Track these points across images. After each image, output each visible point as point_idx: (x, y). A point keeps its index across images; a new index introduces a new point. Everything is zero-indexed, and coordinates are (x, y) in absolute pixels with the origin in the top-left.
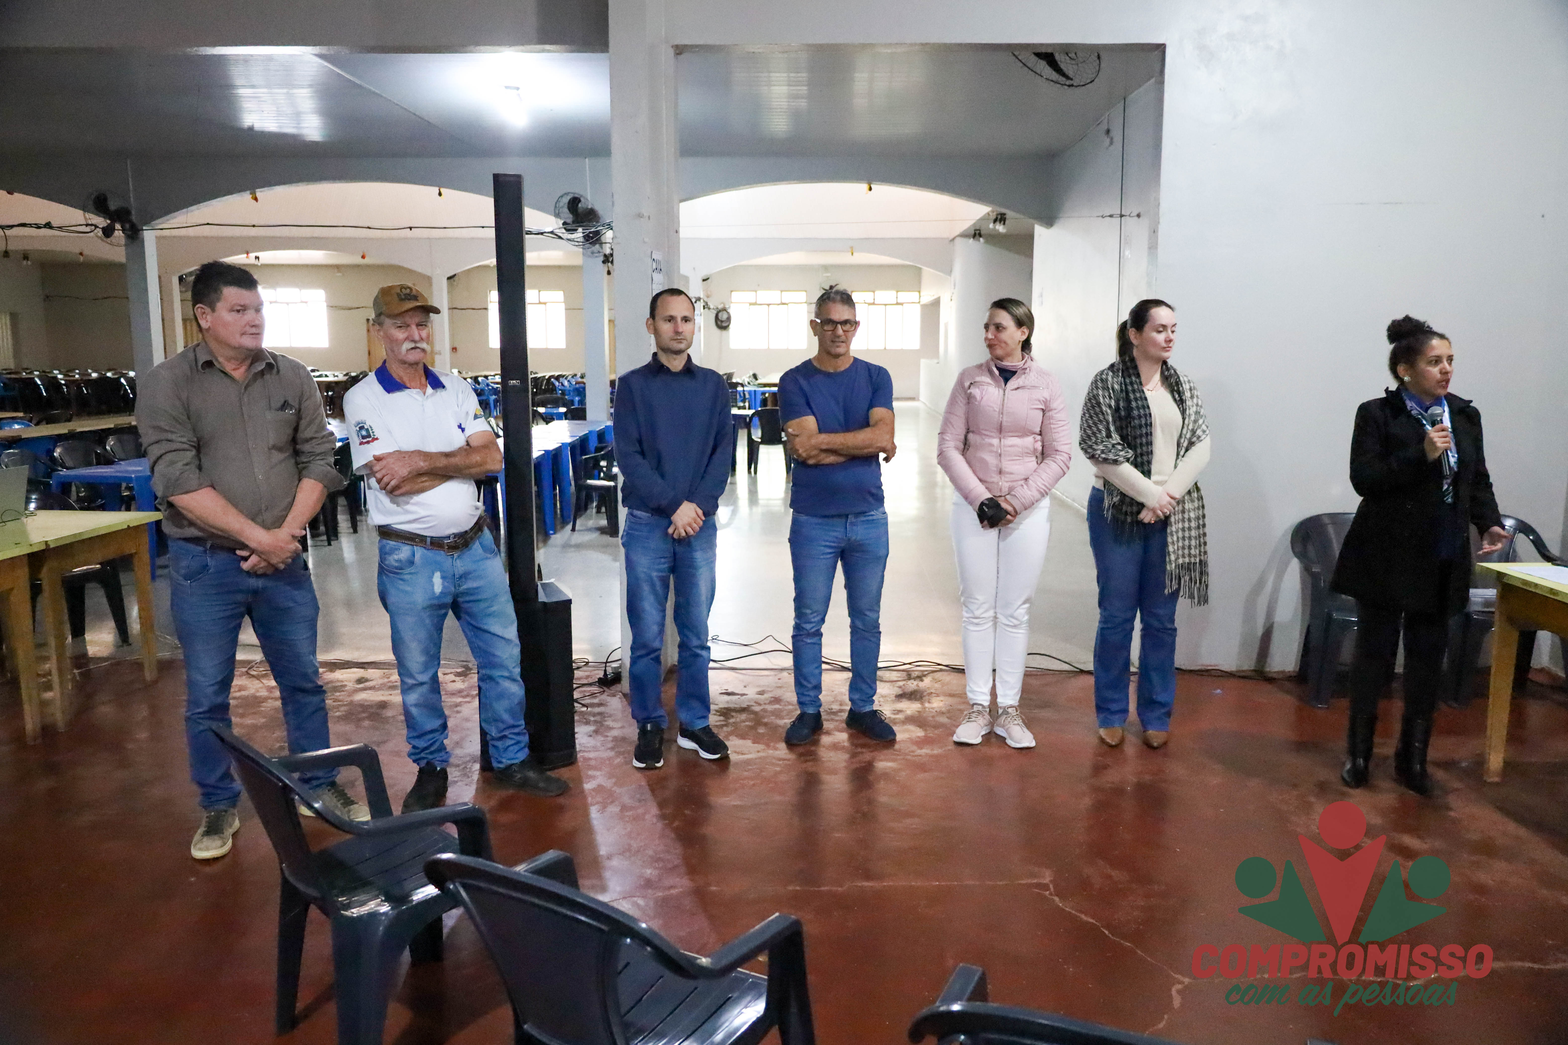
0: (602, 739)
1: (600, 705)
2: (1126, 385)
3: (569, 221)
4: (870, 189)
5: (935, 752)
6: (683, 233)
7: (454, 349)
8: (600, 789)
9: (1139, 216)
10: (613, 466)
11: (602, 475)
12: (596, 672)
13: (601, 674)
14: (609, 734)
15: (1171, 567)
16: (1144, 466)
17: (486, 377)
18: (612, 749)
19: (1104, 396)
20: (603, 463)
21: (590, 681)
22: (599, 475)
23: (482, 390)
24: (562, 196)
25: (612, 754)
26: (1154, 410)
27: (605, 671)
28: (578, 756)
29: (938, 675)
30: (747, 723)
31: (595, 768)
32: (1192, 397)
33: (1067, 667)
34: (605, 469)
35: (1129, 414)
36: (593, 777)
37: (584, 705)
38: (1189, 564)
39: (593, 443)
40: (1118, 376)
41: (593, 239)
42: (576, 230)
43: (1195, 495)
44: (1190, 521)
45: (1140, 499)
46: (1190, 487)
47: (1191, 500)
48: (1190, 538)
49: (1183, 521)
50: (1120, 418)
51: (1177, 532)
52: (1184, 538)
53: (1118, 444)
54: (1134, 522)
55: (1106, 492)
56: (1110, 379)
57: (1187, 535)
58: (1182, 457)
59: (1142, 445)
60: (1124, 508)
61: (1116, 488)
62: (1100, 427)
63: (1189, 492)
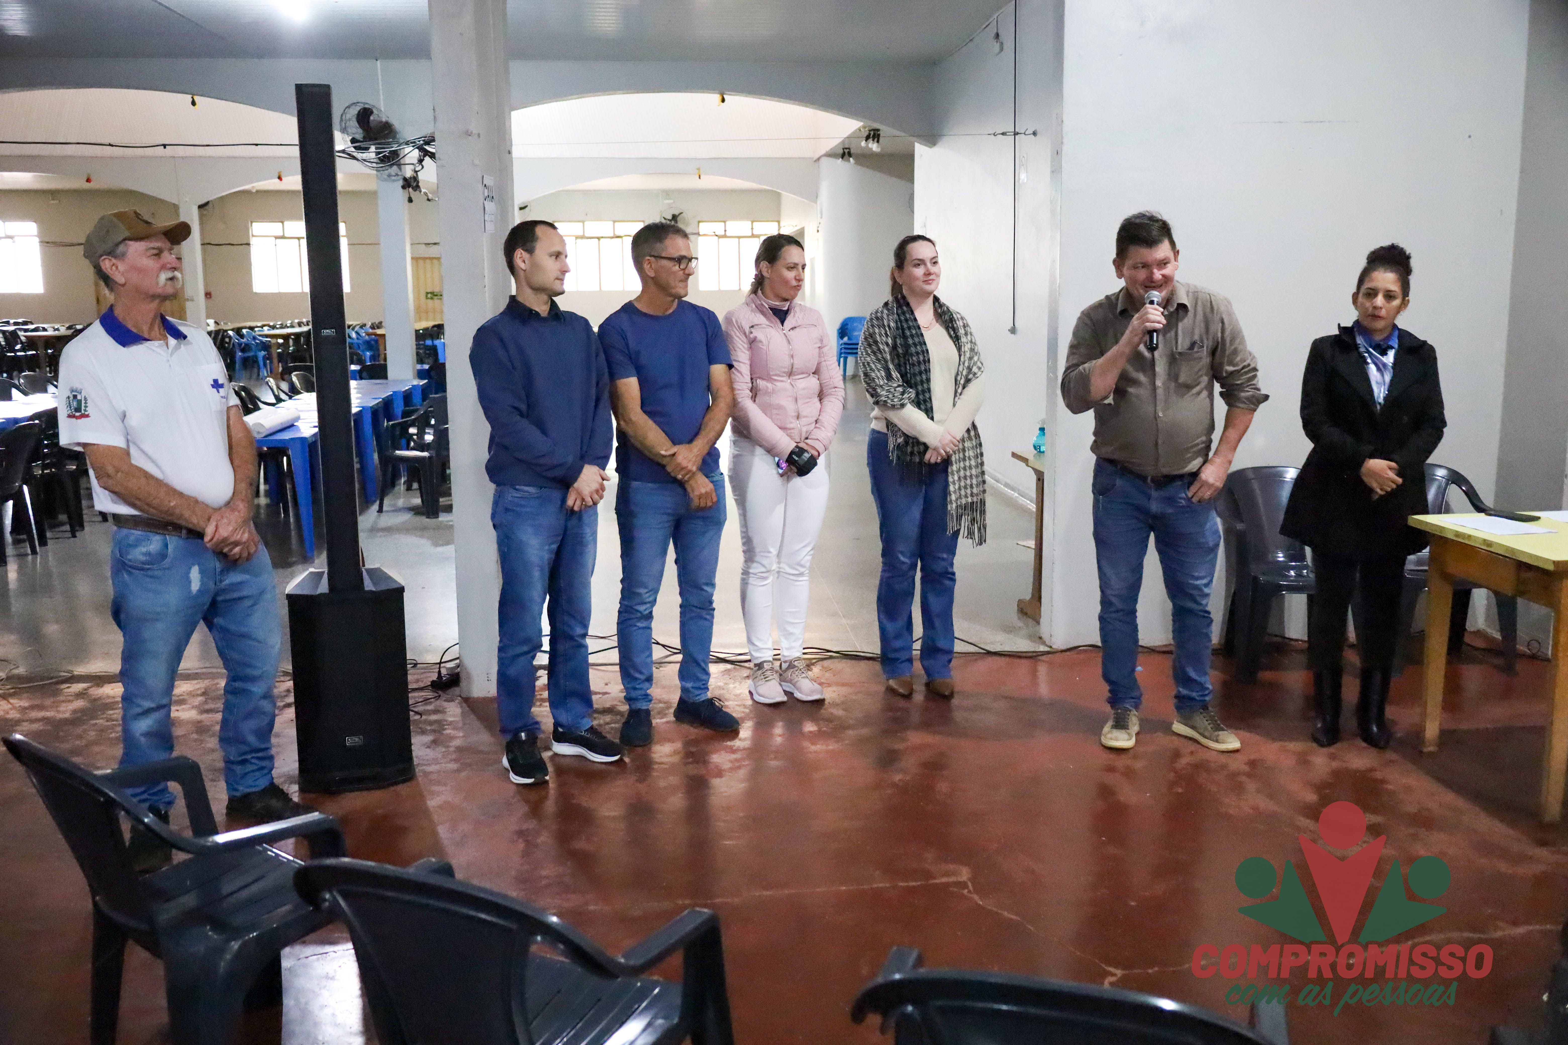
0: (444, 750)
1: (436, 711)
2: (901, 321)
3: (359, 136)
4: (723, 100)
5: (831, 747)
6: (516, 152)
7: (208, 295)
8: (446, 806)
9: (1034, 134)
10: (425, 433)
11: (412, 444)
12: (429, 675)
13: (434, 677)
14: (451, 744)
15: (952, 507)
16: (924, 403)
17: (252, 328)
18: (455, 760)
19: (880, 335)
20: (413, 430)
21: (421, 685)
22: (408, 444)
23: (246, 345)
24: (348, 107)
25: (453, 766)
26: (930, 346)
27: (439, 672)
28: (417, 770)
29: (826, 663)
30: (613, 725)
31: (439, 783)
32: (966, 334)
33: (972, 649)
34: (415, 437)
35: (907, 351)
36: (438, 794)
37: (417, 713)
38: (972, 503)
39: (399, 407)
40: (893, 314)
41: (390, 159)
42: (367, 149)
43: (972, 433)
44: (970, 459)
45: (923, 439)
46: (969, 425)
47: (970, 438)
48: (971, 477)
49: (964, 460)
50: (898, 355)
51: (958, 471)
52: (965, 478)
53: (899, 386)
54: (921, 463)
55: (890, 434)
56: (885, 316)
57: (968, 474)
58: (961, 394)
59: (922, 382)
60: (909, 449)
61: (900, 429)
62: (879, 366)
63: (968, 431)
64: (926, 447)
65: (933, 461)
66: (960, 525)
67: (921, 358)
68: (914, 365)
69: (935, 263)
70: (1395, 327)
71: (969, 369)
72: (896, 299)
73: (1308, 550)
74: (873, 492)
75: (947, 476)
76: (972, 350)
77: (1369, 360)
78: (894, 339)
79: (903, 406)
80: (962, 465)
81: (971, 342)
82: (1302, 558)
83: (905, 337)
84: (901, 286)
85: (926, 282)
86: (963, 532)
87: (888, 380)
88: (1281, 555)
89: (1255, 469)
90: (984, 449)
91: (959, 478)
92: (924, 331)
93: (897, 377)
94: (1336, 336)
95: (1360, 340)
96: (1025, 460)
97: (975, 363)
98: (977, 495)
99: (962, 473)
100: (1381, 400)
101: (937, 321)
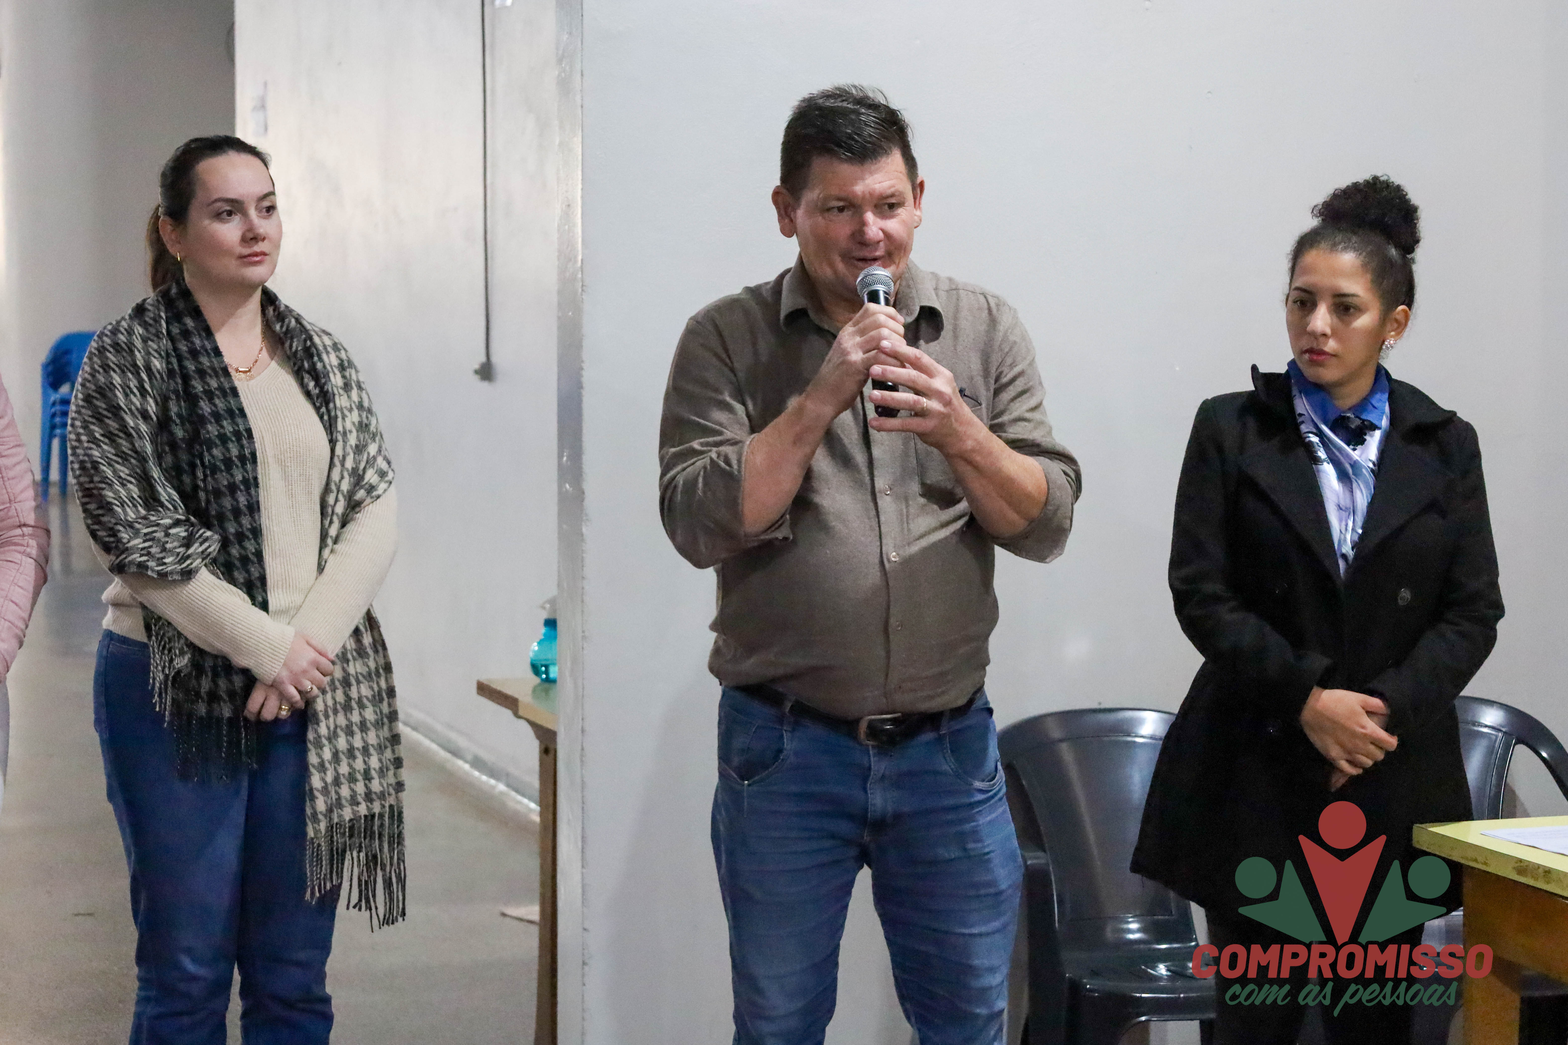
2: (179, 356)
15: (318, 830)
16: (243, 567)
26: (256, 418)
35: (196, 432)
38: (369, 818)
40: (158, 336)
43: (367, 640)
44: (362, 706)
45: (241, 661)
46: (357, 619)
47: (361, 652)
48: (365, 751)
49: (347, 708)
50: (173, 445)
51: (332, 737)
52: (351, 753)
53: (177, 523)
54: (238, 719)
55: (154, 641)
56: (138, 343)
57: (358, 743)
58: (336, 542)
59: (237, 513)
60: (205, 685)
61: (180, 635)
62: (124, 471)
63: (357, 632)
64: (250, 679)
65: (268, 714)
66: (340, 876)
67: (234, 451)
68: (214, 469)
69: (271, 209)
70: (1381, 374)
71: (358, 477)
72: (166, 299)
73: (1198, 914)
74: (111, 796)
75: (304, 751)
76: (363, 427)
77: (1322, 454)
78: (163, 403)
79: (188, 574)
80: (341, 720)
81: (360, 407)
82: (1185, 930)
83: (192, 399)
84: (178, 266)
85: (247, 259)
86: (348, 891)
87: (148, 507)
88: (1134, 926)
89: (1068, 717)
90: (399, 679)
91: (336, 755)
92: (238, 381)
93: (171, 500)
94: (1250, 393)
95: (1302, 405)
96: (509, 702)
97: (371, 462)
98: (382, 796)
99: (342, 743)
100: (1347, 549)
101: (272, 355)
